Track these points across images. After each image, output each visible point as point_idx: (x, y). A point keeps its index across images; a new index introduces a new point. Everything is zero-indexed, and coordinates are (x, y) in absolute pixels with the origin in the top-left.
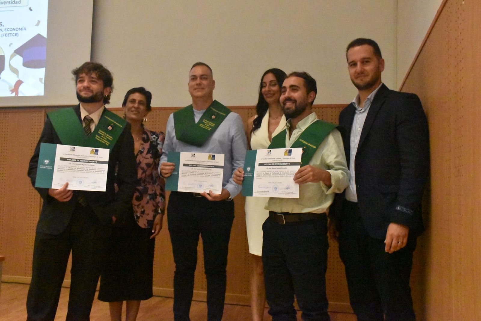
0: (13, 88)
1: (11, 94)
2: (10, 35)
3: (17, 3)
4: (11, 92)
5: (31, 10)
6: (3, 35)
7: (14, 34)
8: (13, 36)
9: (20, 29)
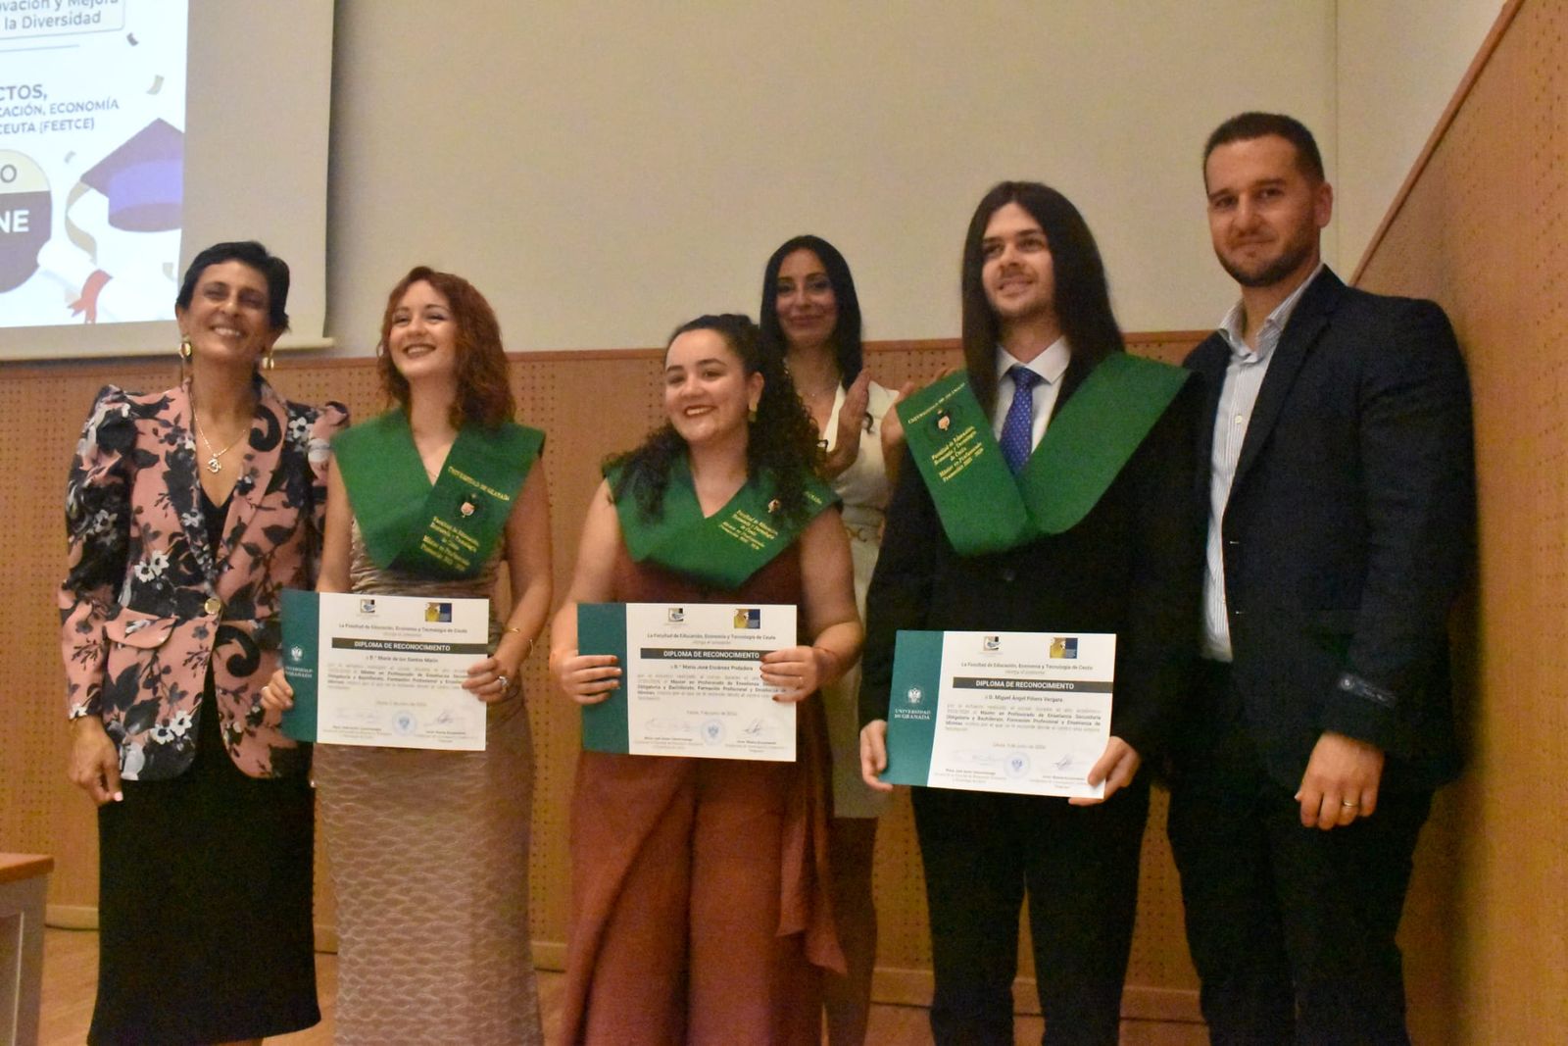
0: (79, 296)
1: (74, 315)
2: (67, 124)
3: (87, 22)
4: (72, 311)
5: (132, 41)
6: (46, 126)
7: (79, 120)
8: (77, 127)
9: (97, 104)
